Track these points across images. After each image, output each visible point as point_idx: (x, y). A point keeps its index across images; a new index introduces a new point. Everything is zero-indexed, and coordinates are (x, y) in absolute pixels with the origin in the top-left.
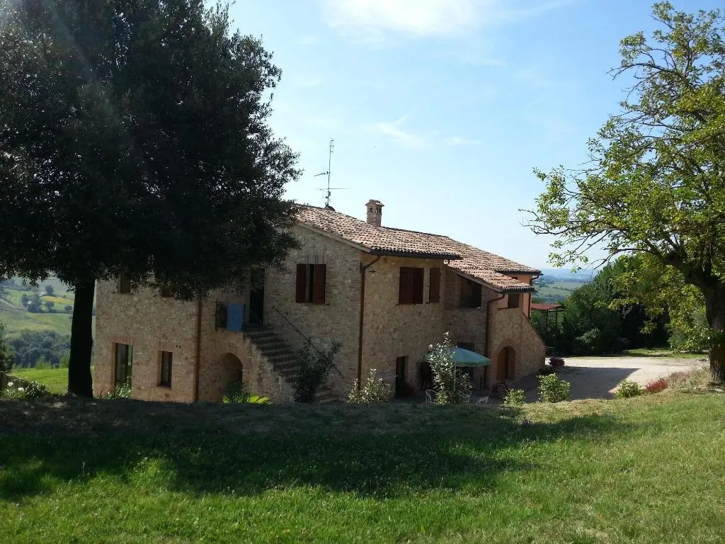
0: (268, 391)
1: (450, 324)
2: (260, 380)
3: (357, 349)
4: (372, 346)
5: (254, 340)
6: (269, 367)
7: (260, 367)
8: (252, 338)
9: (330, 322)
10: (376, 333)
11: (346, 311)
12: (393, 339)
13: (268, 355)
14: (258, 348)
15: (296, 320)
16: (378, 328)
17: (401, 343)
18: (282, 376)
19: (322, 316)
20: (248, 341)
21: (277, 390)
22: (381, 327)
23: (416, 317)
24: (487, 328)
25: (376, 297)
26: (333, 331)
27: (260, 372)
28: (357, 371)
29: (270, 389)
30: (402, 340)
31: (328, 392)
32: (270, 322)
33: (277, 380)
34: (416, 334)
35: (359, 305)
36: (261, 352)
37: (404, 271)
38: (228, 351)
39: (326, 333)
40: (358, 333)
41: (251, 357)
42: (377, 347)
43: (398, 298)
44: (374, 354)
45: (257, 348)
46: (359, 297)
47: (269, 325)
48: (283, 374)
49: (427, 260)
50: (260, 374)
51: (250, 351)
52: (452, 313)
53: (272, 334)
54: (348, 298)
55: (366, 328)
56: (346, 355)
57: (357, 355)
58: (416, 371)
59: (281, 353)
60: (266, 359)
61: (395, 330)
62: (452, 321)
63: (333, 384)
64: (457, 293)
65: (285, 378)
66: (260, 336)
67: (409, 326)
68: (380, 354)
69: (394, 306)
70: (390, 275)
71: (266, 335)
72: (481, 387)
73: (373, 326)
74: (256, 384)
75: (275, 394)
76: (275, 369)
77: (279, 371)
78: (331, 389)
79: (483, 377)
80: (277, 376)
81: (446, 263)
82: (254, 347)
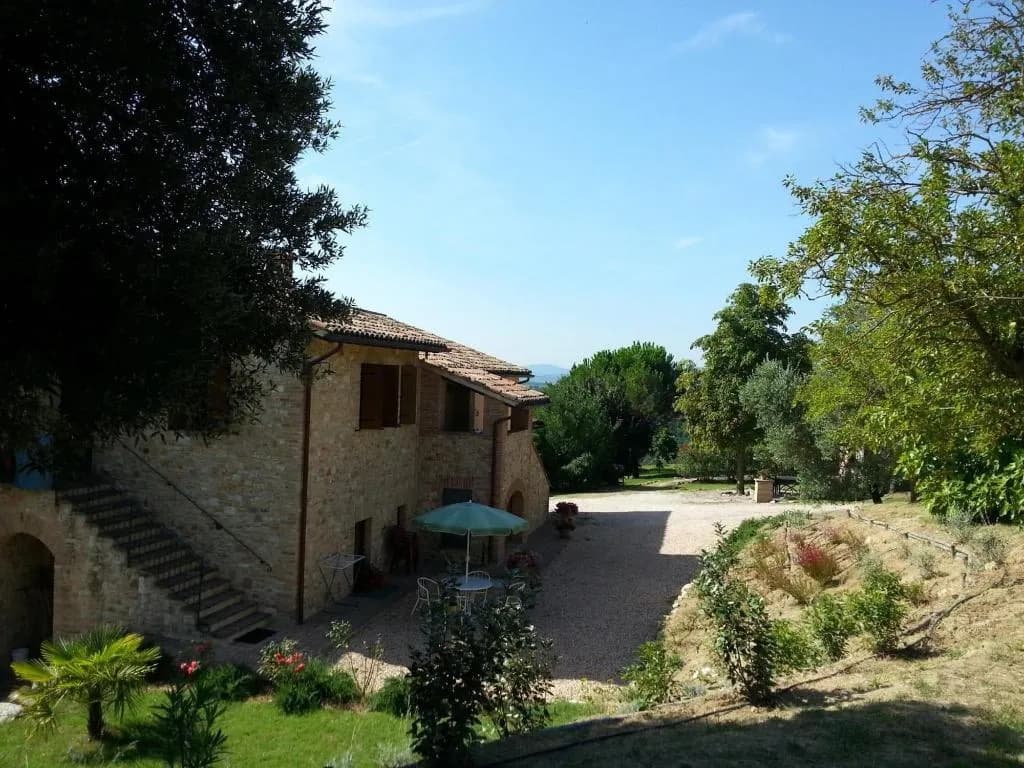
0: (116, 606)
1: (430, 459)
2: (95, 585)
3: (298, 516)
4: (320, 506)
5: (81, 505)
6: (116, 559)
7: (96, 560)
8: (74, 500)
9: (241, 465)
10: (326, 482)
11: (275, 444)
12: (350, 491)
13: (114, 535)
14: (90, 523)
15: (165, 463)
16: (329, 473)
17: (362, 497)
18: (146, 576)
19: (222, 454)
20: (67, 509)
21: (136, 602)
22: (333, 472)
23: (383, 450)
24: (494, 464)
25: (327, 418)
26: (247, 483)
27: (96, 569)
28: (296, 557)
29: (119, 603)
30: (362, 493)
31: (238, 598)
32: (108, 467)
33: (135, 584)
34: (382, 479)
35: (301, 433)
36: (96, 530)
37: (367, 371)
38: (19, 528)
39: (231, 487)
40: (298, 486)
41: (74, 541)
42: (328, 509)
43: (358, 418)
44: (324, 521)
45: (87, 522)
46: (301, 418)
47: (106, 473)
48: (147, 572)
49: (398, 351)
50: (95, 574)
51: (72, 528)
52: (434, 440)
53: (114, 492)
54: (278, 420)
55: (312, 473)
56: (275, 527)
57: (297, 526)
58: (381, 541)
59: (138, 528)
60: (109, 543)
61: (355, 475)
62: (433, 454)
63: (247, 583)
64: (441, 407)
65: (152, 579)
66: (90, 497)
67: (373, 466)
68: (332, 521)
69: (353, 432)
70: (347, 379)
71: (101, 495)
72: (483, 561)
73: (322, 470)
74: (87, 592)
75: (131, 611)
76: (129, 563)
77: (140, 567)
78: (242, 593)
79: (487, 544)
80: (133, 577)
81: (422, 355)
82: (81, 520)
